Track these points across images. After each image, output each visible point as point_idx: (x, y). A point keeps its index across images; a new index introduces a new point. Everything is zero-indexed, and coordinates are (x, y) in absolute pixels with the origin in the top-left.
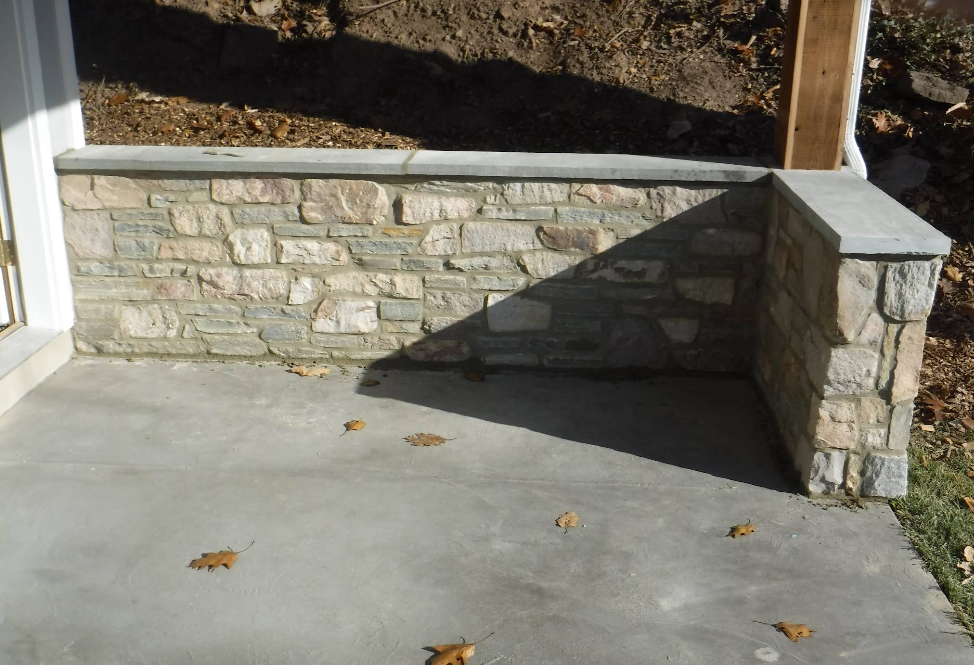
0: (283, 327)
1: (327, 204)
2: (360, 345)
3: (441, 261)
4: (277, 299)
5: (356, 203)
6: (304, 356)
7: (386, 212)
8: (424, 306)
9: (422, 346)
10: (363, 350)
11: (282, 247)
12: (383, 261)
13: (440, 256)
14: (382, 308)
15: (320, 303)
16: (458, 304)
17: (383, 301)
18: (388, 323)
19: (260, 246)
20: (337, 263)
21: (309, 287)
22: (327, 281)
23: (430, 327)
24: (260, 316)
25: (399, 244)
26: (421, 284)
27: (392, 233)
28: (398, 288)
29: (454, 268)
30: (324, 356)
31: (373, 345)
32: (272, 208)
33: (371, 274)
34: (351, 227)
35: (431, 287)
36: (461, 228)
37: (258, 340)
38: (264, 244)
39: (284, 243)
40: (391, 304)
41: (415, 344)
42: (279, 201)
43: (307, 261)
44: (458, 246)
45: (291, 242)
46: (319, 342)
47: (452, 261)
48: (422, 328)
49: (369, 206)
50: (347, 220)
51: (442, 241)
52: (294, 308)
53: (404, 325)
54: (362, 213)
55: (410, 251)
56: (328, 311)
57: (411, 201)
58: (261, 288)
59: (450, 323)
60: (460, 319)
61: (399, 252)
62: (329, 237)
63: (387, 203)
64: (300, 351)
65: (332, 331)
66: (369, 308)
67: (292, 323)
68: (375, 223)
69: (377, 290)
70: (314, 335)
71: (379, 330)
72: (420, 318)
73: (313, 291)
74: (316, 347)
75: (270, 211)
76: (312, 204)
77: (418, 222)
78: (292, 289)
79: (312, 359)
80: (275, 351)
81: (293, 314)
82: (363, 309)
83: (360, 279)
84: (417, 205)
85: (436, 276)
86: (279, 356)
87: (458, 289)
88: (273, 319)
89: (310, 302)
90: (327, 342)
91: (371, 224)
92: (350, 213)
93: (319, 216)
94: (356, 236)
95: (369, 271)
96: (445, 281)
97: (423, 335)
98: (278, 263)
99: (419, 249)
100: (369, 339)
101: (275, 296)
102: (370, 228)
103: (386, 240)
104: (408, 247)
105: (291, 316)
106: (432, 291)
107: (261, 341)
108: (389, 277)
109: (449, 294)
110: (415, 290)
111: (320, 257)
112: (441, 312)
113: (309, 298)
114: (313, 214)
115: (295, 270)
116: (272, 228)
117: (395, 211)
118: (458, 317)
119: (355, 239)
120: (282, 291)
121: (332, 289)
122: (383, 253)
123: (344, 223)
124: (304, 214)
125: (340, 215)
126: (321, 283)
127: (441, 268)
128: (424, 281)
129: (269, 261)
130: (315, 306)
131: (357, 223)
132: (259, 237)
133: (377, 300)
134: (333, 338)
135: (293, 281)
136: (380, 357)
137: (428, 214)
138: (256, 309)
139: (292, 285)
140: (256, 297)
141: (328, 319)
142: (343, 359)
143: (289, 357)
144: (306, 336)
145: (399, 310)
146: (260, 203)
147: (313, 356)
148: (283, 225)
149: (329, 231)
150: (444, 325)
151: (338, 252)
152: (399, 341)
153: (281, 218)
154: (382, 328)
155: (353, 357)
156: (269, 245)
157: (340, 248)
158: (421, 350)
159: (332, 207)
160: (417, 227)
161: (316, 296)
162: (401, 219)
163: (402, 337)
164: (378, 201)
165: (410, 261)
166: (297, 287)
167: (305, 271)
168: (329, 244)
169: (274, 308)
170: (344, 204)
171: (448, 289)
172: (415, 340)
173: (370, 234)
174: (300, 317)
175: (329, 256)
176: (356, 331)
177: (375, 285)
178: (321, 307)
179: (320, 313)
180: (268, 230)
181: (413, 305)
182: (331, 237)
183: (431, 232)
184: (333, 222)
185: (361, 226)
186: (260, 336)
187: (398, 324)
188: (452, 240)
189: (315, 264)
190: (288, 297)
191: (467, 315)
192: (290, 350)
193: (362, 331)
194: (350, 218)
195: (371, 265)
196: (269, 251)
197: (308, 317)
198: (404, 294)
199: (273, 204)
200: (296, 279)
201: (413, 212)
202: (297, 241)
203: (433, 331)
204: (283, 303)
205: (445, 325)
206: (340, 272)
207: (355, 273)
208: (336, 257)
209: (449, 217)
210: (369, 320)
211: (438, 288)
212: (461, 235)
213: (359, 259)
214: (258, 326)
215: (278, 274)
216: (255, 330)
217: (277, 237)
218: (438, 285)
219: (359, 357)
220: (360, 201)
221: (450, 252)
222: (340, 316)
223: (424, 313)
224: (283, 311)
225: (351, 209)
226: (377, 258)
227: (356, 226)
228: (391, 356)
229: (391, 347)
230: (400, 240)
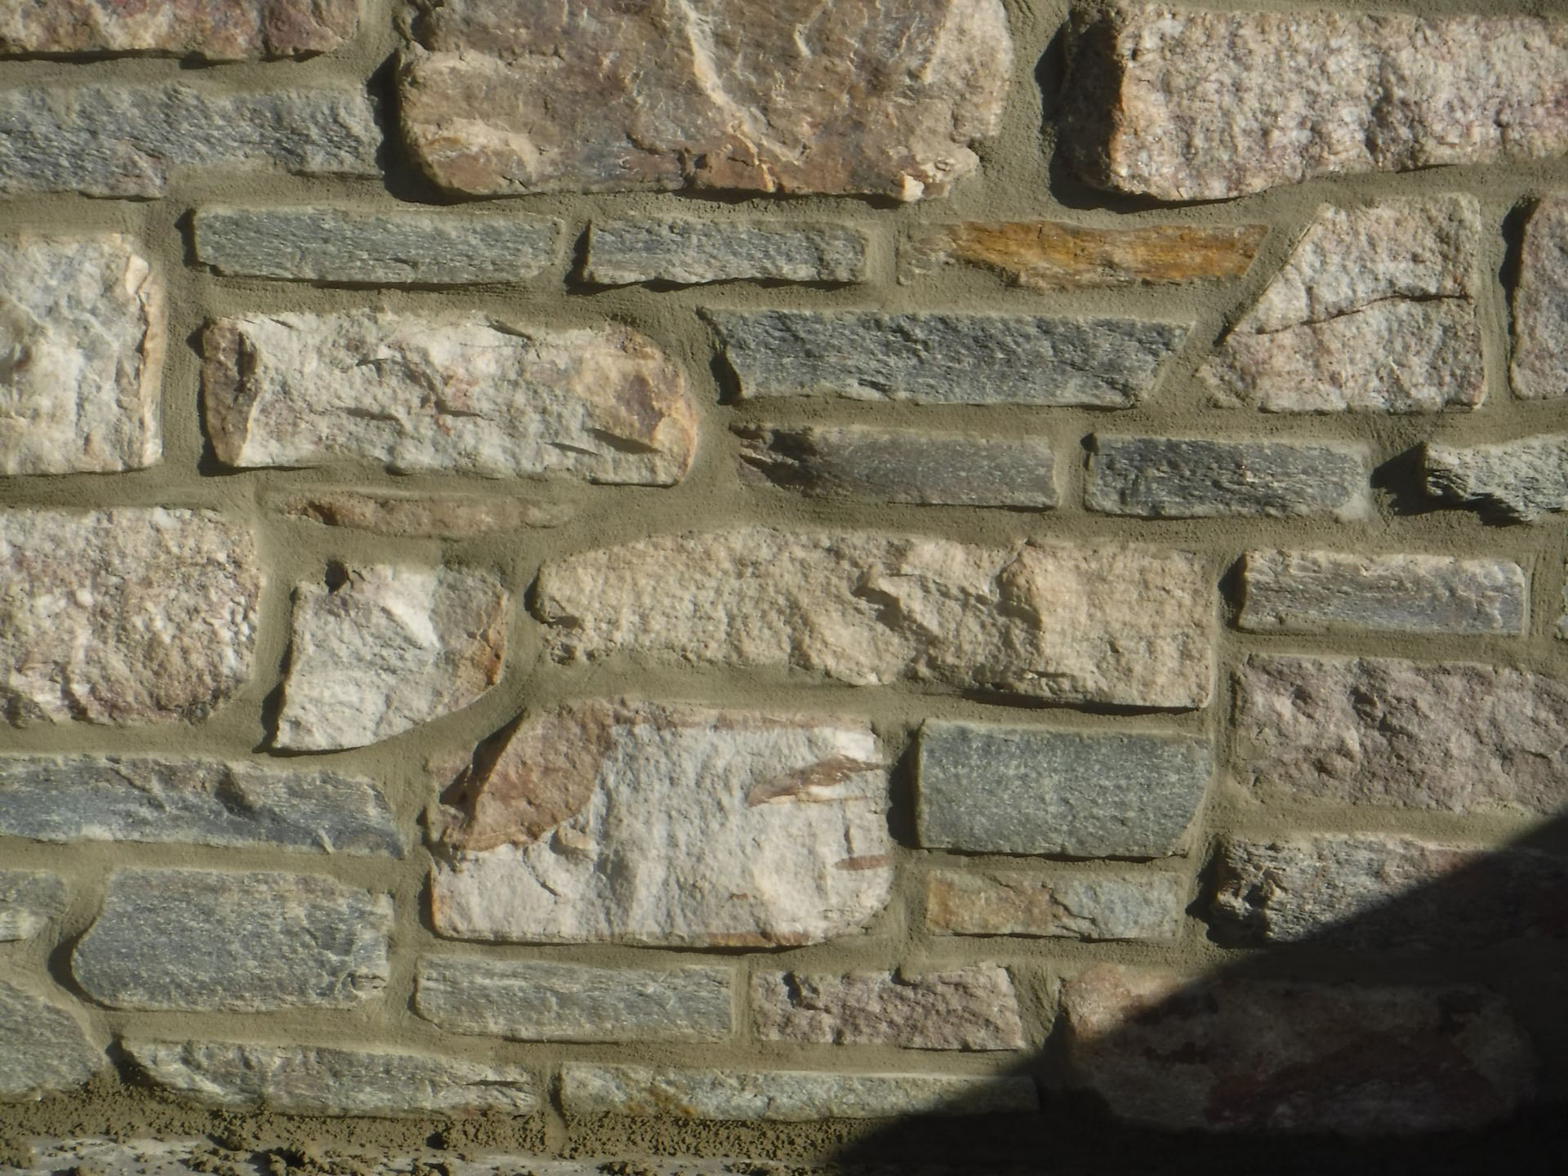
0: (226, 904)
1: (584, 66)
2: (756, 1021)
3: (1358, 453)
4: (193, 711)
5: (789, 57)
6: (369, 1098)
7: (990, 116)
8: (1226, 761)
9: (1199, 1028)
10: (781, 1057)
11: (246, 358)
12: (955, 453)
13: (1354, 420)
14: (929, 773)
15: (492, 746)
16: (1462, 745)
17: (940, 724)
18: (961, 877)
19: (92, 350)
20: (631, 470)
21: (423, 630)
22: (554, 586)
23: (1258, 897)
24: (62, 824)
25: (1077, 337)
26: (1212, 614)
27: (1030, 259)
28: (1050, 642)
29: (1450, 501)
30: (500, 1100)
31: (851, 1017)
32: (191, 87)
33: (859, 541)
34: (742, 218)
35: (1282, 632)
36: (1515, 226)
37: (43, 993)
38: (118, 339)
39: (258, 328)
40: (990, 746)
41: (1144, 1017)
42: (241, 41)
43: (418, 456)
44: (1491, 350)
45: (305, 321)
46: (473, 1002)
47: (1444, 455)
48: (1203, 908)
49: (877, 78)
50: (717, 174)
51: (1375, 319)
52: (312, 772)
53: (1076, 888)
54: (825, 127)
55: (1148, 384)
56: (550, 794)
57: (1175, 46)
58: (84, 637)
59: (1397, 877)
60: (1468, 846)
61: (1072, 391)
62: (579, 284)
63: (1005, 59)
64: (337, 1065)
65: (568, 926)
66: (836, 770)
67: (288, 880)
68: (912, 190)
69: (898, 650)
70: (443, 955)
71: (897, 924)
72: (1193, 838)
73: (449, 659)
74: (440, 1038)
75: (172, 103)
76: (477, 63)
77: (1217, 188)
78: (307, 646)
79: (418, 1117)
80: (170, 1069)
81: (299, 812)
82: (795, 783)
83: (790, 578)
84: (1216, 73)
85: (1322, 556)
86: (187, 1100)
87: (1469, 644)
88: (162, 852)
89: (425, 734)
90: (529, 1006)
91: (885, 200)
92: (744, 123)
93: (521, 146)
94: (771, 282)
95: (851, 520)
96: (1391, 592)
97: (1204, 951)
98: (214, 465)
99: (1209, 374)
100: (827, 984)
101: (179, 693)
102: (875, 230)
103: (996, 311)
104: (1133, 355)
105: (281, 829)
106: (1284, 656)
107: (69, 1004)
108: (994, 559)
109: (1401, 674)
110: (1168, 650)
111: (512, 427)
112: (1335, 796)
113: (420, 704)
114: (479, 135)
115: (329, 516)
116: (186, 225)
117: (1052, 112)
118: (1456, 828)
119: (757, 308)
120: (230, 661)
121: (587, 640)
122: (961, 394)
123: (690, 190)
124: (419, 128)
125: (669, 135)
126: (511, 605)
127: (1357, 503)
128: (1233, 586)
129: (151, 452)
130: (453, 761)
131: (781, 196)
132: (90, 292)
133: (893, 718)
134: (577, 981)
135: (312, 588)
136: (895, 1101)
137: (1289, 135)
138: (45, 779)
139: (307, 621)
140: (47, 698)
141: (547, 858)
142: (633, 1120)
143: (259, 1105)
144: (383, 967)
145: (1049, 784)
146: (106, 55)
147: (428, 1101)
148: (259, 210)
149: (582, 247)
150: (1360, 886)
151: (638, 391)
152: (1030, 991)
153: (246, 163)
154: (917, 910)
155: (709, 1104)
156: (157, 346)
157: (652, 364)
158: (1189, 1053)
159: (614, 83)
160: (1202, 226)
161: (467, 685)
162: (1100, 167)
163: (1053, 969)
164: (945, 45)
165: (1146, 454)
166: (344, 635)
167: (402, 519)
168: (579, 339)
169: (169, 776)
170: (704, 65)
171: (1407, 644)
172: (1148, 986)
173: (873, 266)
174: (351, 832)
175: (574, 419)
176: (744, 929)
177: (891, 613)
178: (505, 765)
179: (489, 811)
180: (150, 242)
181: (1149, 747)
182: (592, 288)
183: (1305, 254)
184: (618, 186)
185: (820, 216)
186: (59, 966)
187: (1029, 880)
188: (1442, 314)
189: (473, 474)
190: (274, 703)
191: (1524, 816)
192: (271, 1056)
193: (783, 928)
194: (740, 158)
195: (878, 483)
196: (150, 384)
197: (407, 835)
198: (1092, 680)
199: (194, 61)
200: (336, 576)
201: (1185, 123)
202: (356, 317)
203: (1280, 925)
204: (230, 740)
205: (1367, 885)
206: (650, 530)
207: (743, 537)
208: (630, 422)
209: (1438, 153)
210: (831, 852)
211: (1331, 638)
212: (1509, 275)
213: (782, 442)
214: (46, 899)
215: (213, 545)
216: (27, 924)
217: (215, 296)
218: (1334, 613)
219: (749, 1102)
220: (822, 41)
221: (1428, 395)
222: (632, 825)
223: (1223, 807)
224: (229, 793)
225: (746, 94)
226: (915, 434)
227: (773, 218)
228: (974, 1094)
229: (978, 1036)
230: (1083, 314)
